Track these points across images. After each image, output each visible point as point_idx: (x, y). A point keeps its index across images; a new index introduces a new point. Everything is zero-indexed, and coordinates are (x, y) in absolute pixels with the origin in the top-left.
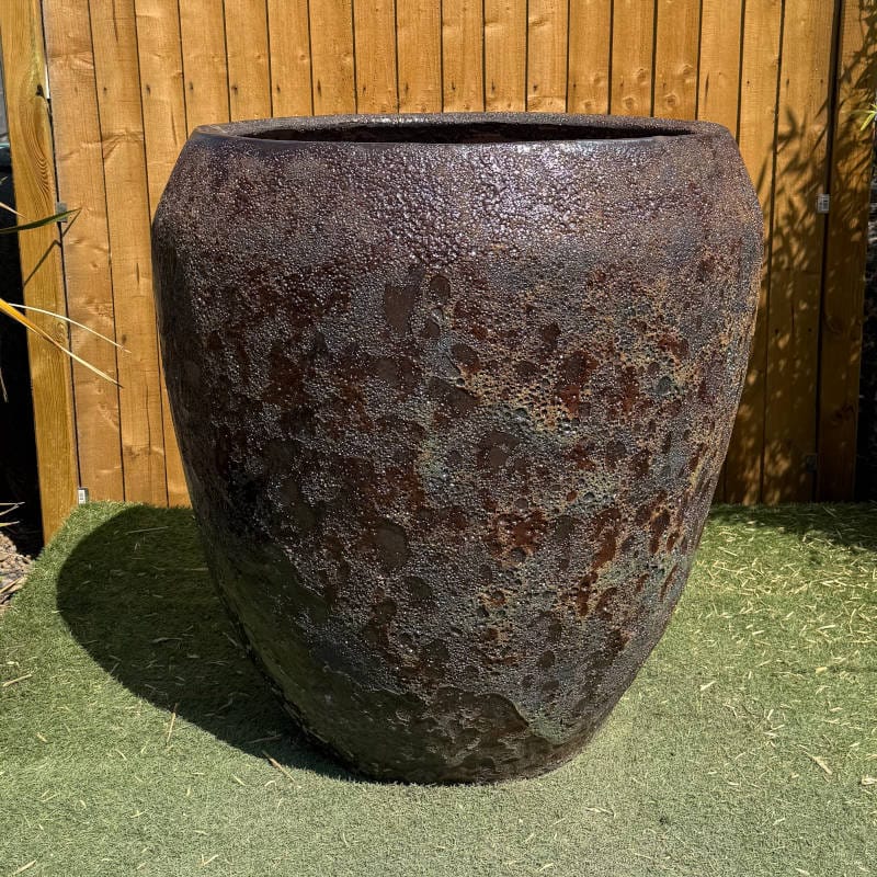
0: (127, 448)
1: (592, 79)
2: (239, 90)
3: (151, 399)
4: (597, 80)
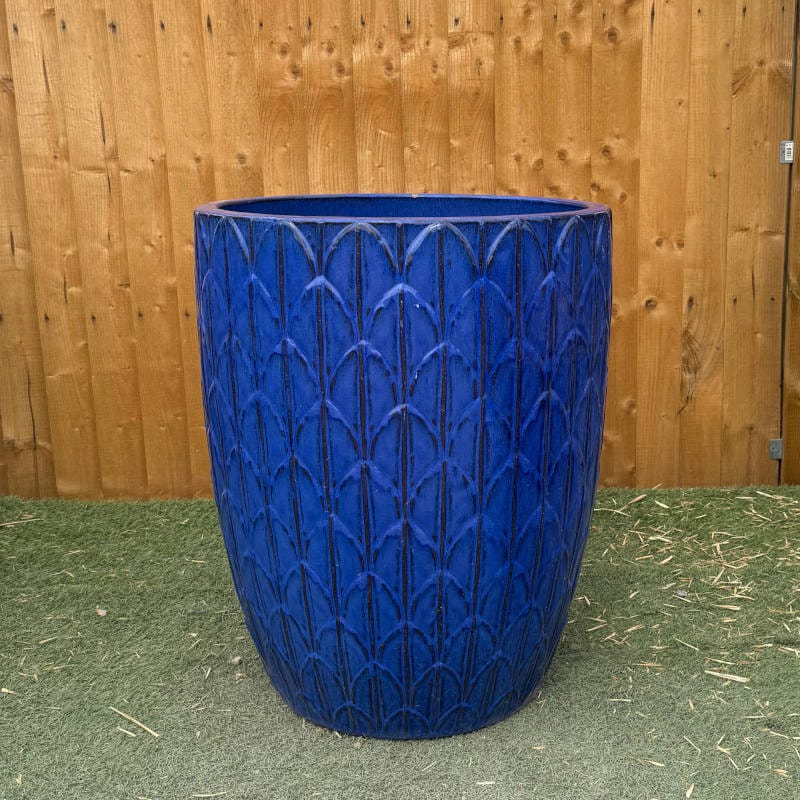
0: (9, 443)
1: (520, 11)
2: (117, 27)
3: (35, 387)
4: (528, 11)
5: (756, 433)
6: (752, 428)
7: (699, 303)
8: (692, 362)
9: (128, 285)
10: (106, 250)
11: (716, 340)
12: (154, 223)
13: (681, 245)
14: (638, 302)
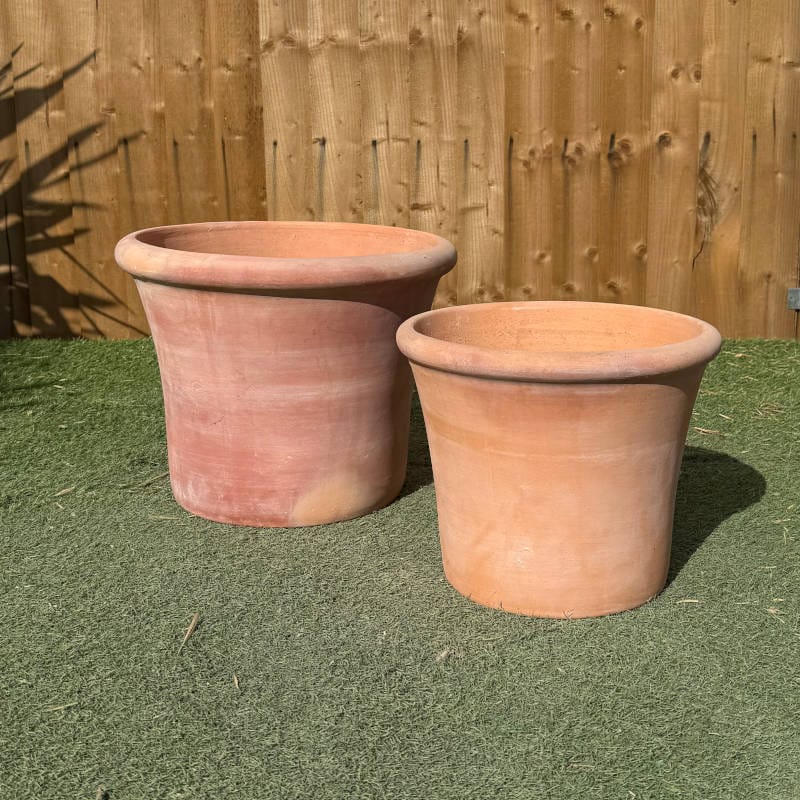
5: (774, 281)
6: (769, 276)
7: (717, 140)
8: (709, 204)
9: (113, 110)
10: (91, 72)
11: (734, 178)
12: (142, 42)
13: (698, 77)
14: (651, 138)
